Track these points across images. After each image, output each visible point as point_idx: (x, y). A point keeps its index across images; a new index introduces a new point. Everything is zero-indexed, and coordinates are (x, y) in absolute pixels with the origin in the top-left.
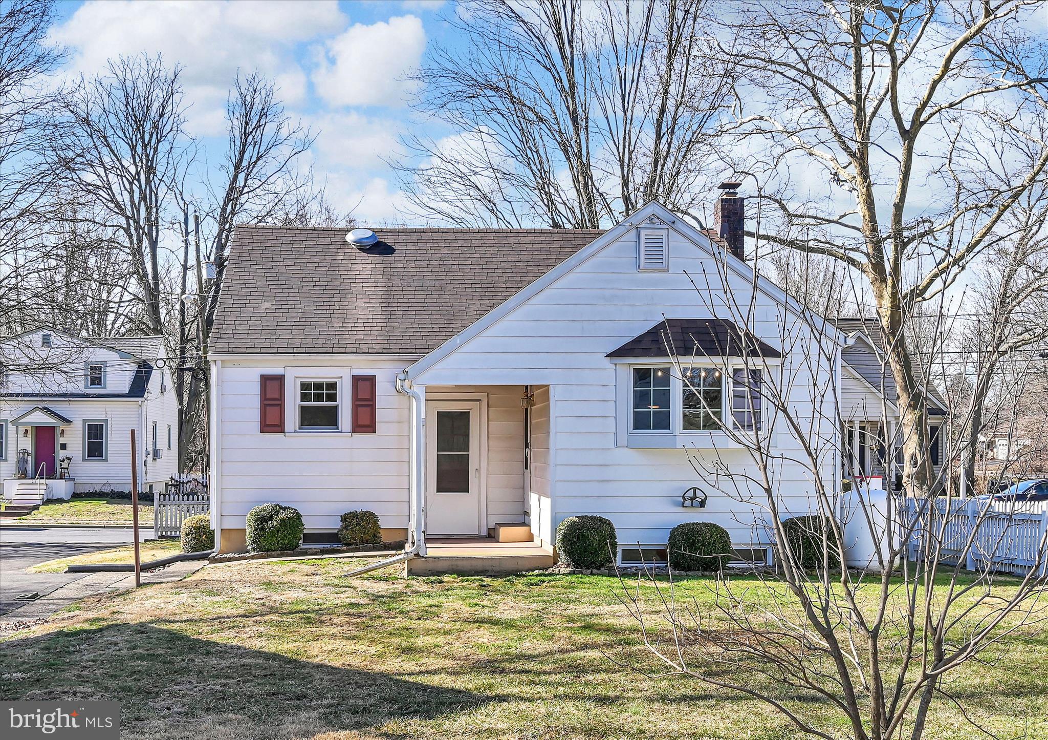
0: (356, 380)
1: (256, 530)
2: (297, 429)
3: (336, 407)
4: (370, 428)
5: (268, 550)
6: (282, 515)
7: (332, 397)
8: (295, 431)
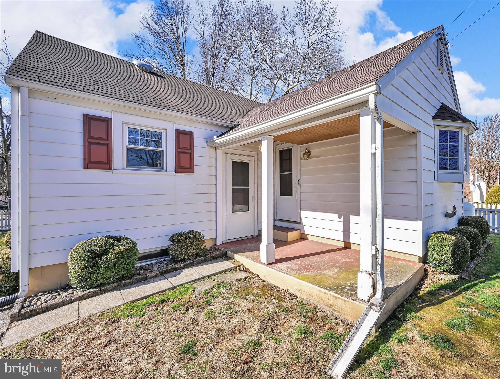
0: (179, 133)
1: (86, 268)
2: (125, 167)
3: (161, 152)
4: (190, 169)
5: (100, 285)
6: (119, 248)
7: (158, 144)
8: (124, 169)
